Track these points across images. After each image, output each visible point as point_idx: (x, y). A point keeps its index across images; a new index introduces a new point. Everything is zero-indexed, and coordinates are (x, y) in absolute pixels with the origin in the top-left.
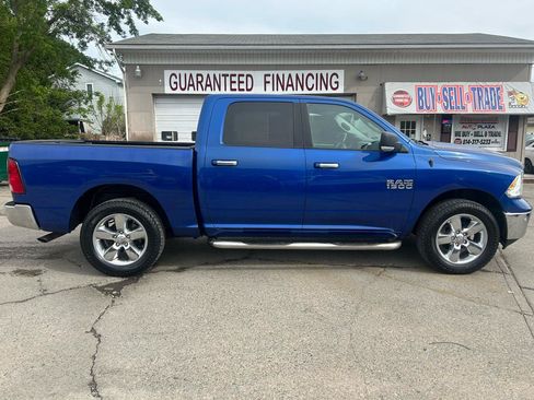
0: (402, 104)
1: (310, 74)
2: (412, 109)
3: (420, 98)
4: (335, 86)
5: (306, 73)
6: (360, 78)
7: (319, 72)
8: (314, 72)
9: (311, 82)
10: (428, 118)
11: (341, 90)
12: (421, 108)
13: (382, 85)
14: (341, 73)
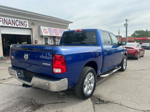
0: (46, 33)
1: (17, 20)
2: (49, 34)
3: (50, 31)
4: (26, 25)
5: (16, 20)
6: (33, 24)
7: (20, 20)
8: (18, 20)
9: (18, 23)
10: (51, 37)
11: (27, 27)
12: (51, 34)
13: (39, 27)
14: (27, 21)
